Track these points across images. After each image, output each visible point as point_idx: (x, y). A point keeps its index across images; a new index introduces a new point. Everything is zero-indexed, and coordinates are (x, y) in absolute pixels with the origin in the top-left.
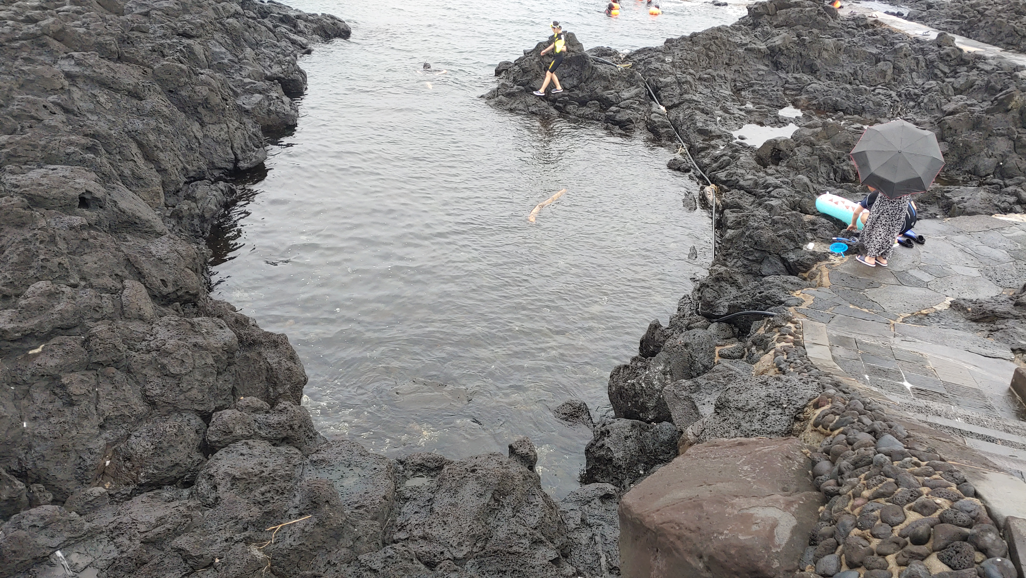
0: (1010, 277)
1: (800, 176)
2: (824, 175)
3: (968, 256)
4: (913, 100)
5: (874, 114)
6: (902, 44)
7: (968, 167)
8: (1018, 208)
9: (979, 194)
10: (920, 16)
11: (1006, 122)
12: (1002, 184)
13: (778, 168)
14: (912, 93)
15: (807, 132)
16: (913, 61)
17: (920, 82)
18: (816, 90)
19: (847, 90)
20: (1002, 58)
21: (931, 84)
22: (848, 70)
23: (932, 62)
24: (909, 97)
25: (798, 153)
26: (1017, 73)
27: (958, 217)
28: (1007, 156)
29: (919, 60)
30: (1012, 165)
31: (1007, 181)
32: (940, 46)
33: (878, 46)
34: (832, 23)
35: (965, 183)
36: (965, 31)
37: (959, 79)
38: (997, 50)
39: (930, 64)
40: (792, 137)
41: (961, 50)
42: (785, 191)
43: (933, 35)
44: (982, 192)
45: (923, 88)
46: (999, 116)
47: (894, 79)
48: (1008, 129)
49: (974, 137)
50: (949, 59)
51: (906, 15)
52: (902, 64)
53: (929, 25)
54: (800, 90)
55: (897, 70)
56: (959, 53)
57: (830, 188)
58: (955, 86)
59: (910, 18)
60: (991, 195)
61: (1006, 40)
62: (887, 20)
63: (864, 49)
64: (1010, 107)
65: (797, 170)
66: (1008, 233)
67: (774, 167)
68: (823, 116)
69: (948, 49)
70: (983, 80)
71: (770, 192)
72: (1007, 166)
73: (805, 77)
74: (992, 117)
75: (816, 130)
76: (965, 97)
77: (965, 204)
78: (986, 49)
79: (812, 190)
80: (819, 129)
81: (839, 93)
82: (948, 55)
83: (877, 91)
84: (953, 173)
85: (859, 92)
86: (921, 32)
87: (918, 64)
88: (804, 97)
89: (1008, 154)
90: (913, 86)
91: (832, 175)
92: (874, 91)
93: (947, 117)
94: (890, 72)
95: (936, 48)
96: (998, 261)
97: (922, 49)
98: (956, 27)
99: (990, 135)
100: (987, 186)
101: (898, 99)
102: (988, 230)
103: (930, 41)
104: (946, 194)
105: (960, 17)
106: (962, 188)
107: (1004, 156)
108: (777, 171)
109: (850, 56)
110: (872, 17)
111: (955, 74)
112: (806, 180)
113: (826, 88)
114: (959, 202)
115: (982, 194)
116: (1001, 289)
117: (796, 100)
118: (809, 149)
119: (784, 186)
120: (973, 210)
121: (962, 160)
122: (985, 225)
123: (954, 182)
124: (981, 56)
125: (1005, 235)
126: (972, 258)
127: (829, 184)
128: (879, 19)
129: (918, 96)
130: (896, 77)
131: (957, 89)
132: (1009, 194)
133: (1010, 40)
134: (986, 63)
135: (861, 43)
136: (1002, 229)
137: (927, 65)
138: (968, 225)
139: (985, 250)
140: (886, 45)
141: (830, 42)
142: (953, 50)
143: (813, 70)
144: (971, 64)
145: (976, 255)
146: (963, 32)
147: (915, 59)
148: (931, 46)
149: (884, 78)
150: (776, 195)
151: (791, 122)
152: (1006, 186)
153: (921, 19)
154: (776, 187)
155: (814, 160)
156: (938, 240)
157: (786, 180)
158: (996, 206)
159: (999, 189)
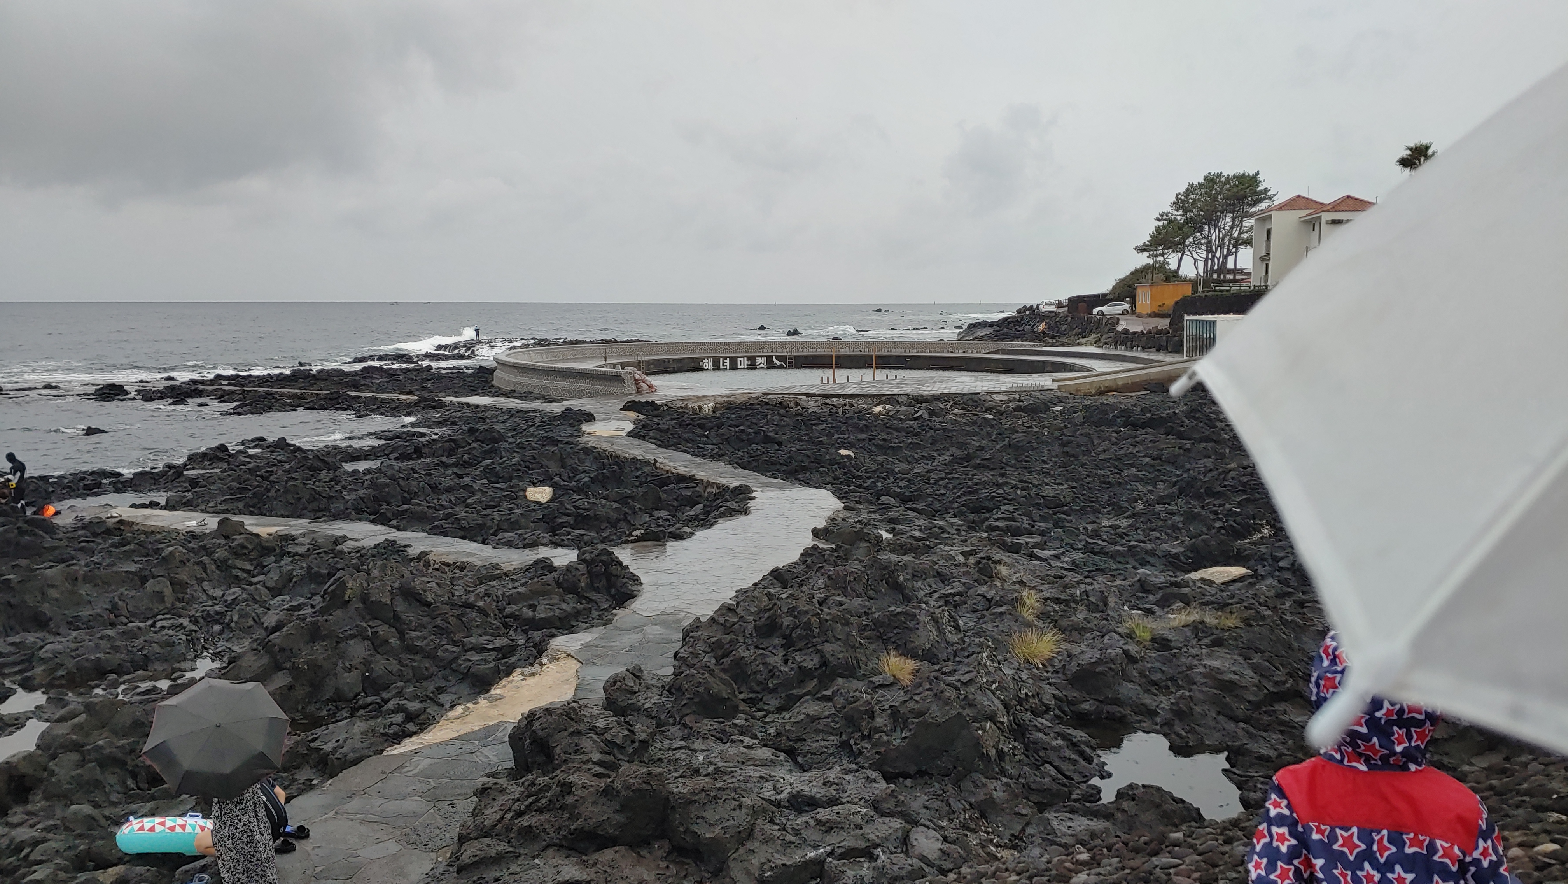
0: (438, 831)
1: (74, 807)
2: (118, 788)
3: (376, 827)
4: (218, 622)
5: (166, 660)
6: (171, 549)
7: (329, 693)
8: (411, 727)
9: (356, 727)
10: (184, 500)
11: (350, 618)
12: (379, 701)
13: (30, 807)
14: (212, 613)
15: (63, 729)
16: (196, 567)
17: (218, 593)
18: (56, 654)
19: (109, 638)
20: (315, 532)
21: (234, 593)
22: (100, 606)
23: (225, 561)
24: (209, 619)
25: (57, 769)
26: (339, 547)
27: (340, 775)
28: (370, 663)
29: (205, 564)
30: (381, 672)
31: (385, 695)
32: (226, 537)
33: (136, 559)
34: (48, 542)
35: (333, 718)
36: (253, 507)
37: (270, 575)
38: (304, 522)
39: (223, 566)
40: (38, 747)
41: (257, 536)
42: (55, 843)
43: (212, 523)
44: (358, 723)
45: (226, 601)
46: (339, 613)
47: (180, 600)
48: (357, 626)
49: (319, 652)
50: (246, 551)
51: (163, 502)
52: (183, 575)
53: (203, 511)
54: (29, 661)
55: (178, 586)
56: (256, 540)
57: (134, 807)
58: (269, 584)
59: (170, 506)
60: (372, 723)
61: (310, 507)
62: (137, 517)
63: (115, 569)
64: (347, 598)
65: (67, 799)
66: (412, 769)
67: (19, 809)
68: (82, 690)
69: (239, 539)
70: (302, 568)
71: (28, 855)
72: (374, 675)
73: (31, 638)
74: (330, 617)
75: (76, 720)
76: (287, 597)
77: (344, 750)
78: (289, 525)
79: (103, 822)
80: (82, 718)
81: (97, 646)
82: (243, 547)
83: (159, 624)
84: (311, 708)
85: (131, 635)
86: (194, 523)
87: (205, 569)
88: (39, 670)
89: (370, 659)
90: (210, 603)
91: (130, 782)
92: (153, 625)
93: (272, 636)
94: (168, 591)
95: (223, 541)
96: (415, 815)
97: (204, 547)
98: (241, 505)
99: (337, 642)
100: (362, 712)
101: (194, 628)
102: (386, 775)
103: (210, 533)
104: (312, 745)
105: (241, 490)
106: (331, 726)
107: (366, 663)
108: (28, 813)
109: (96, 585)
110: (112, 517)
111: (262, 569)
112: (86, 809)
113: (73, 646)
114: (335, 750)
115: (359, 726)
116: (433, 855)
117: (28, 678)
118: (74, 757)
119: (50, 835)
120: (357, 755)
121: (316, 686)
122: (380, 770)
123: (317, 722)
124: (286, 535)
125: (409, 774)
126: (382, 826)
127: (130, 798)
128: (125, 517)
129: (222, 614)
130: (180, 596)
131: (273, 588)
132: (393, 712)
133: (315, 505)
134: (296, 544)
135: (108, 561)
136: (402, 766)
137: (218, 567)
138: (358, 780)
139: (393, 806)
140: (148, 555)
141: (54, 572)
142: (247, 539)
143: (41, 623)
144: (278, 551)
145: (384, 820)
146: (252, 509)
147: (198, 563)
148: (214, 541)
149: (163, 601)
150: (39, 858)
151: (28, 718)
152: (386, 702)
153: (188, 505)
154: (35, 843)
155: (91, 770)
156: (326, 820)
157: (52, 822)
158: (383, 735)
159: (378, 710)
